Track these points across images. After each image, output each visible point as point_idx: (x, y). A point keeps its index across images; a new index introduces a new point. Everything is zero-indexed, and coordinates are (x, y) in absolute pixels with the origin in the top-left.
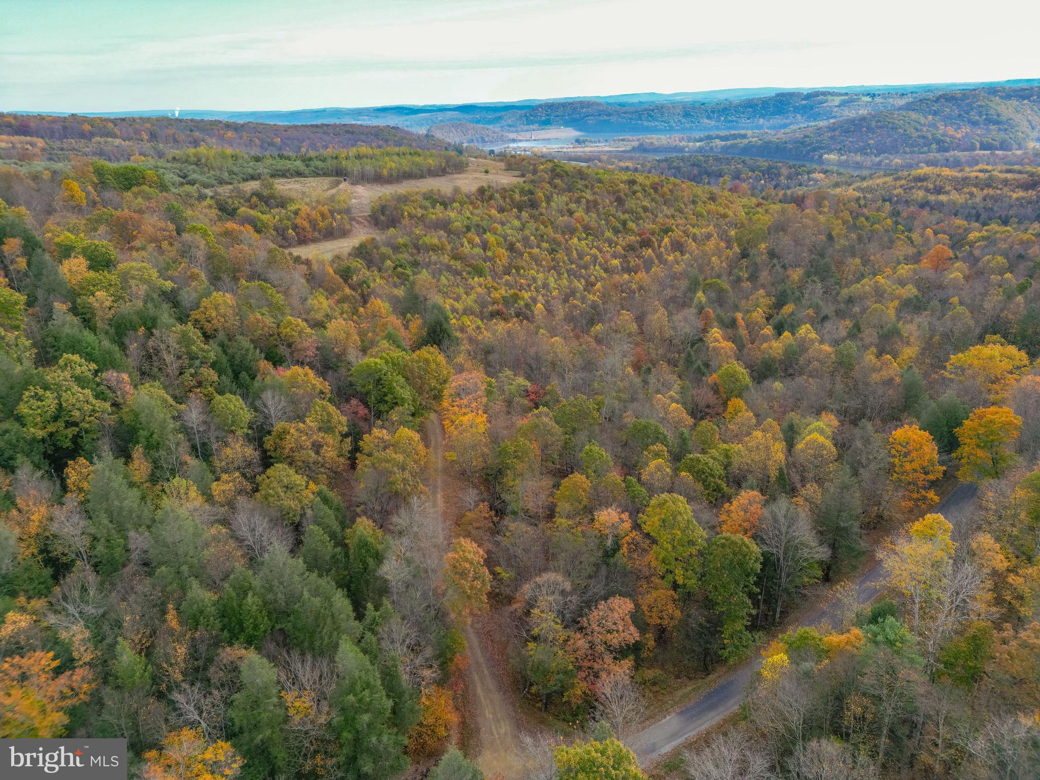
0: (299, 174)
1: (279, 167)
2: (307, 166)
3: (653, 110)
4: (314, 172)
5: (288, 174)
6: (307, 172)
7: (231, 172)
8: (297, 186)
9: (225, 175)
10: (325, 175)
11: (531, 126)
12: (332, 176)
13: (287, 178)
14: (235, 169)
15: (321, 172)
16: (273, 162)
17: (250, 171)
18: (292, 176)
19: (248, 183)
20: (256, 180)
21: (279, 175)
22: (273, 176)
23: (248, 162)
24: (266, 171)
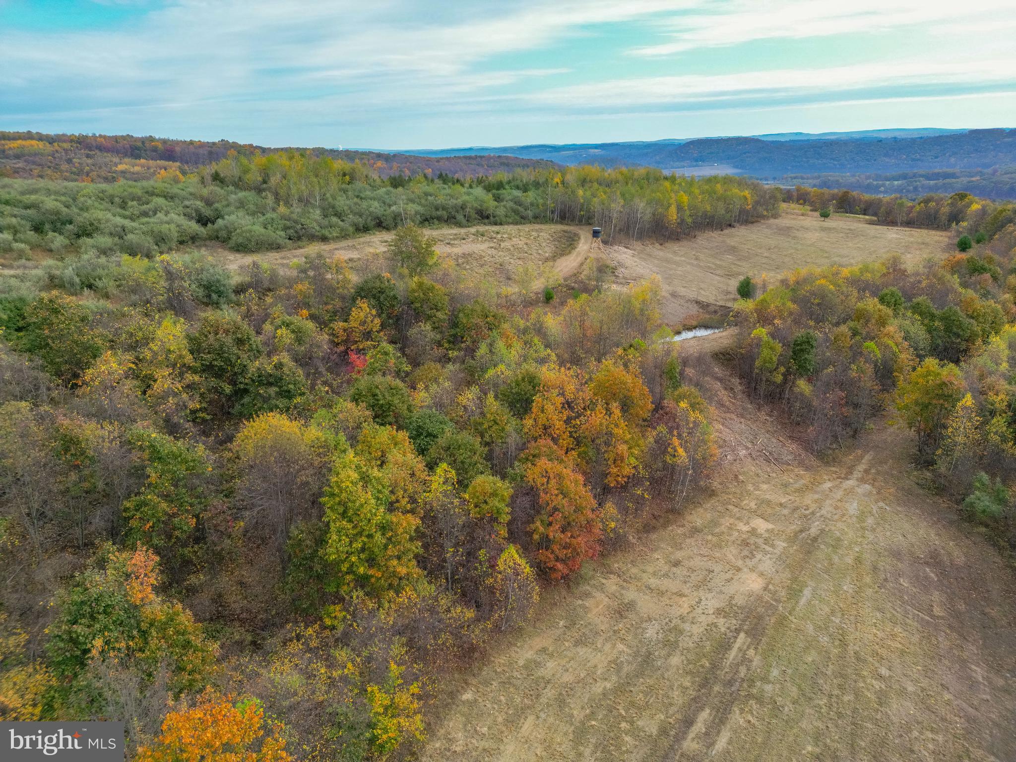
0: (484, 216)
1: (441, 200)
2: (497, 199)
3: (821, 148)
4: (516, 212)
5: (460, 217)
6: (501, 212)
7: (330, 211)
8: (480, 247)
9: (314, 218)
10: (538, 218)
11: (682, 164)
12: (552, 221)
13: (460, 225)
14: (342, 202)
15: (530, 213)
16: (430, 189)
17: (376, 207)
18: (469, 221)
19: (367, 238)
20: (387, 229)
21: (439, 219)
22: (426, 220)
23: (374, 187)
24: (412, 208)
